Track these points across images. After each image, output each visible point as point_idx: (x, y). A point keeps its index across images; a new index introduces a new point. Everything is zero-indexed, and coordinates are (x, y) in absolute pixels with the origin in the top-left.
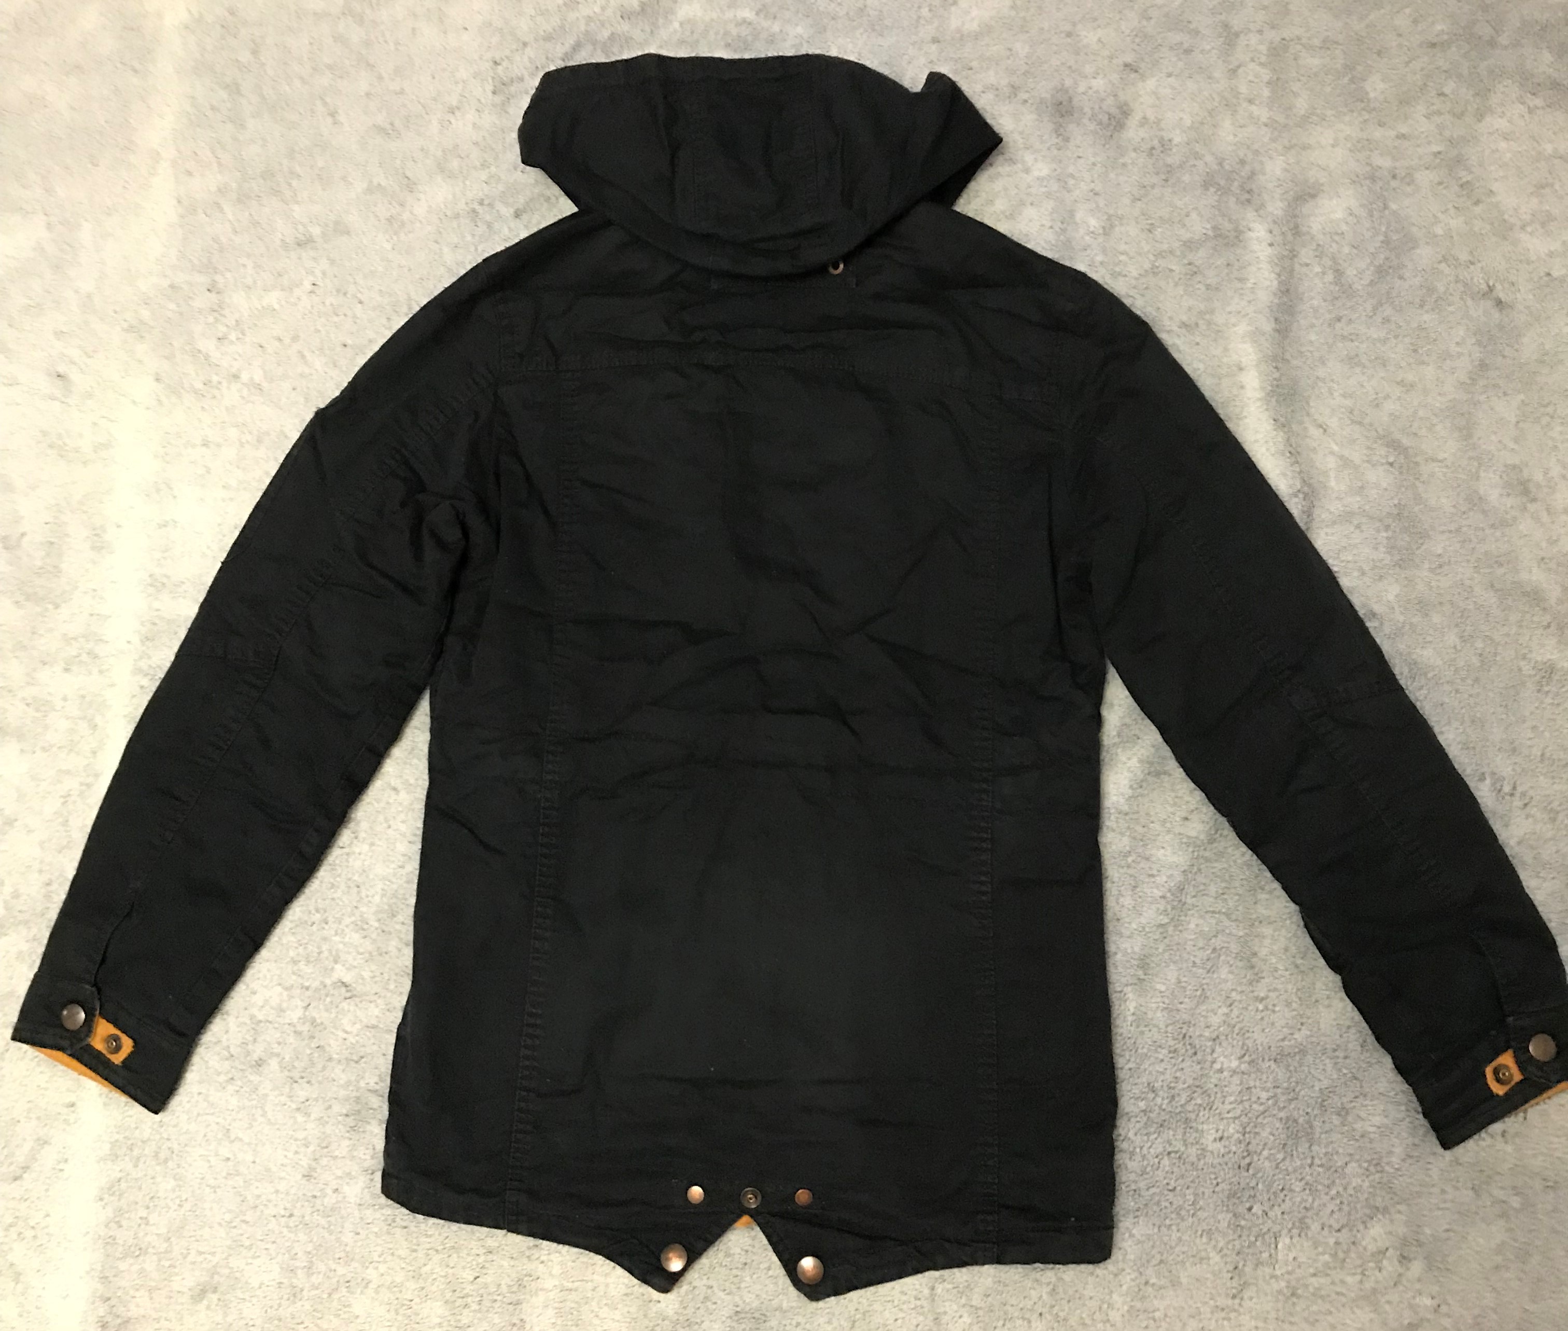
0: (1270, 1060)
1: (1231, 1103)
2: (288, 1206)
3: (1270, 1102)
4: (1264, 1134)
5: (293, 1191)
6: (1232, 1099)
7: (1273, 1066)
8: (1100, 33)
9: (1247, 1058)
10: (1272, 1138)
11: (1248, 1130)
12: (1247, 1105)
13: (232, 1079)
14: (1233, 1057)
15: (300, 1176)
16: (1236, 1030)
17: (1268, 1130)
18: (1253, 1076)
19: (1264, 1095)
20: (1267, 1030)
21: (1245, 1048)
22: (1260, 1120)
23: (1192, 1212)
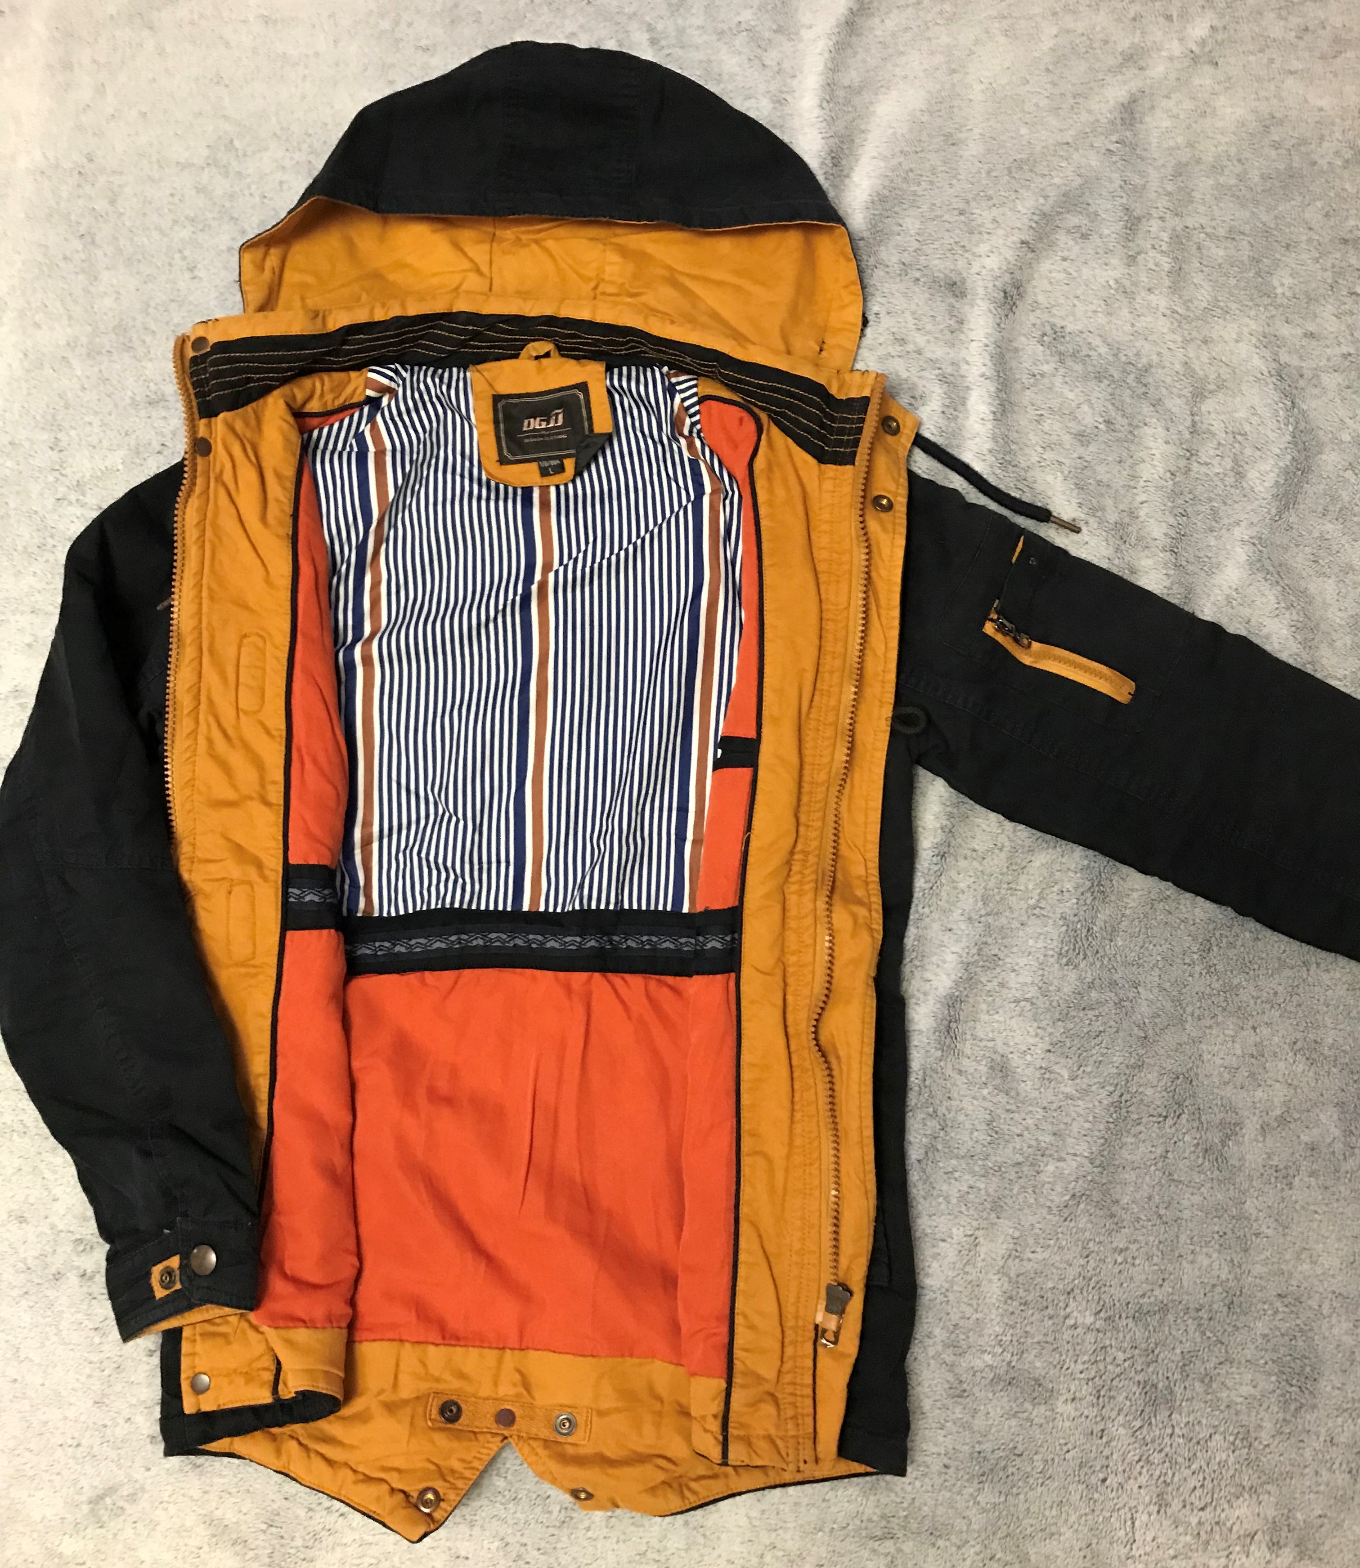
0: (1127, 1318)
1: (1084, 1363)
2: (76, 1435)
3: (1126, 1364)
4: (1121, 1398)
5: (82, 1419)
6: (1086, 1358)
7: (1131, 1324)
8: (995, 212)
9: (1102, 1314)
10: (1128, 1403)
11: (1102, 1393)
12: (1101, 1366)
13: (26, 1293)
14: (1087, 1313)
15: (91, 1402)
16: (1092, 1284)
17: (1124, 1394)
18: (1109, 1334)
19: (1121, 1356)
20: (1125, 1285)
21: (1101, 1303)
22: (1114, 1383)
23: (1040, 1481)
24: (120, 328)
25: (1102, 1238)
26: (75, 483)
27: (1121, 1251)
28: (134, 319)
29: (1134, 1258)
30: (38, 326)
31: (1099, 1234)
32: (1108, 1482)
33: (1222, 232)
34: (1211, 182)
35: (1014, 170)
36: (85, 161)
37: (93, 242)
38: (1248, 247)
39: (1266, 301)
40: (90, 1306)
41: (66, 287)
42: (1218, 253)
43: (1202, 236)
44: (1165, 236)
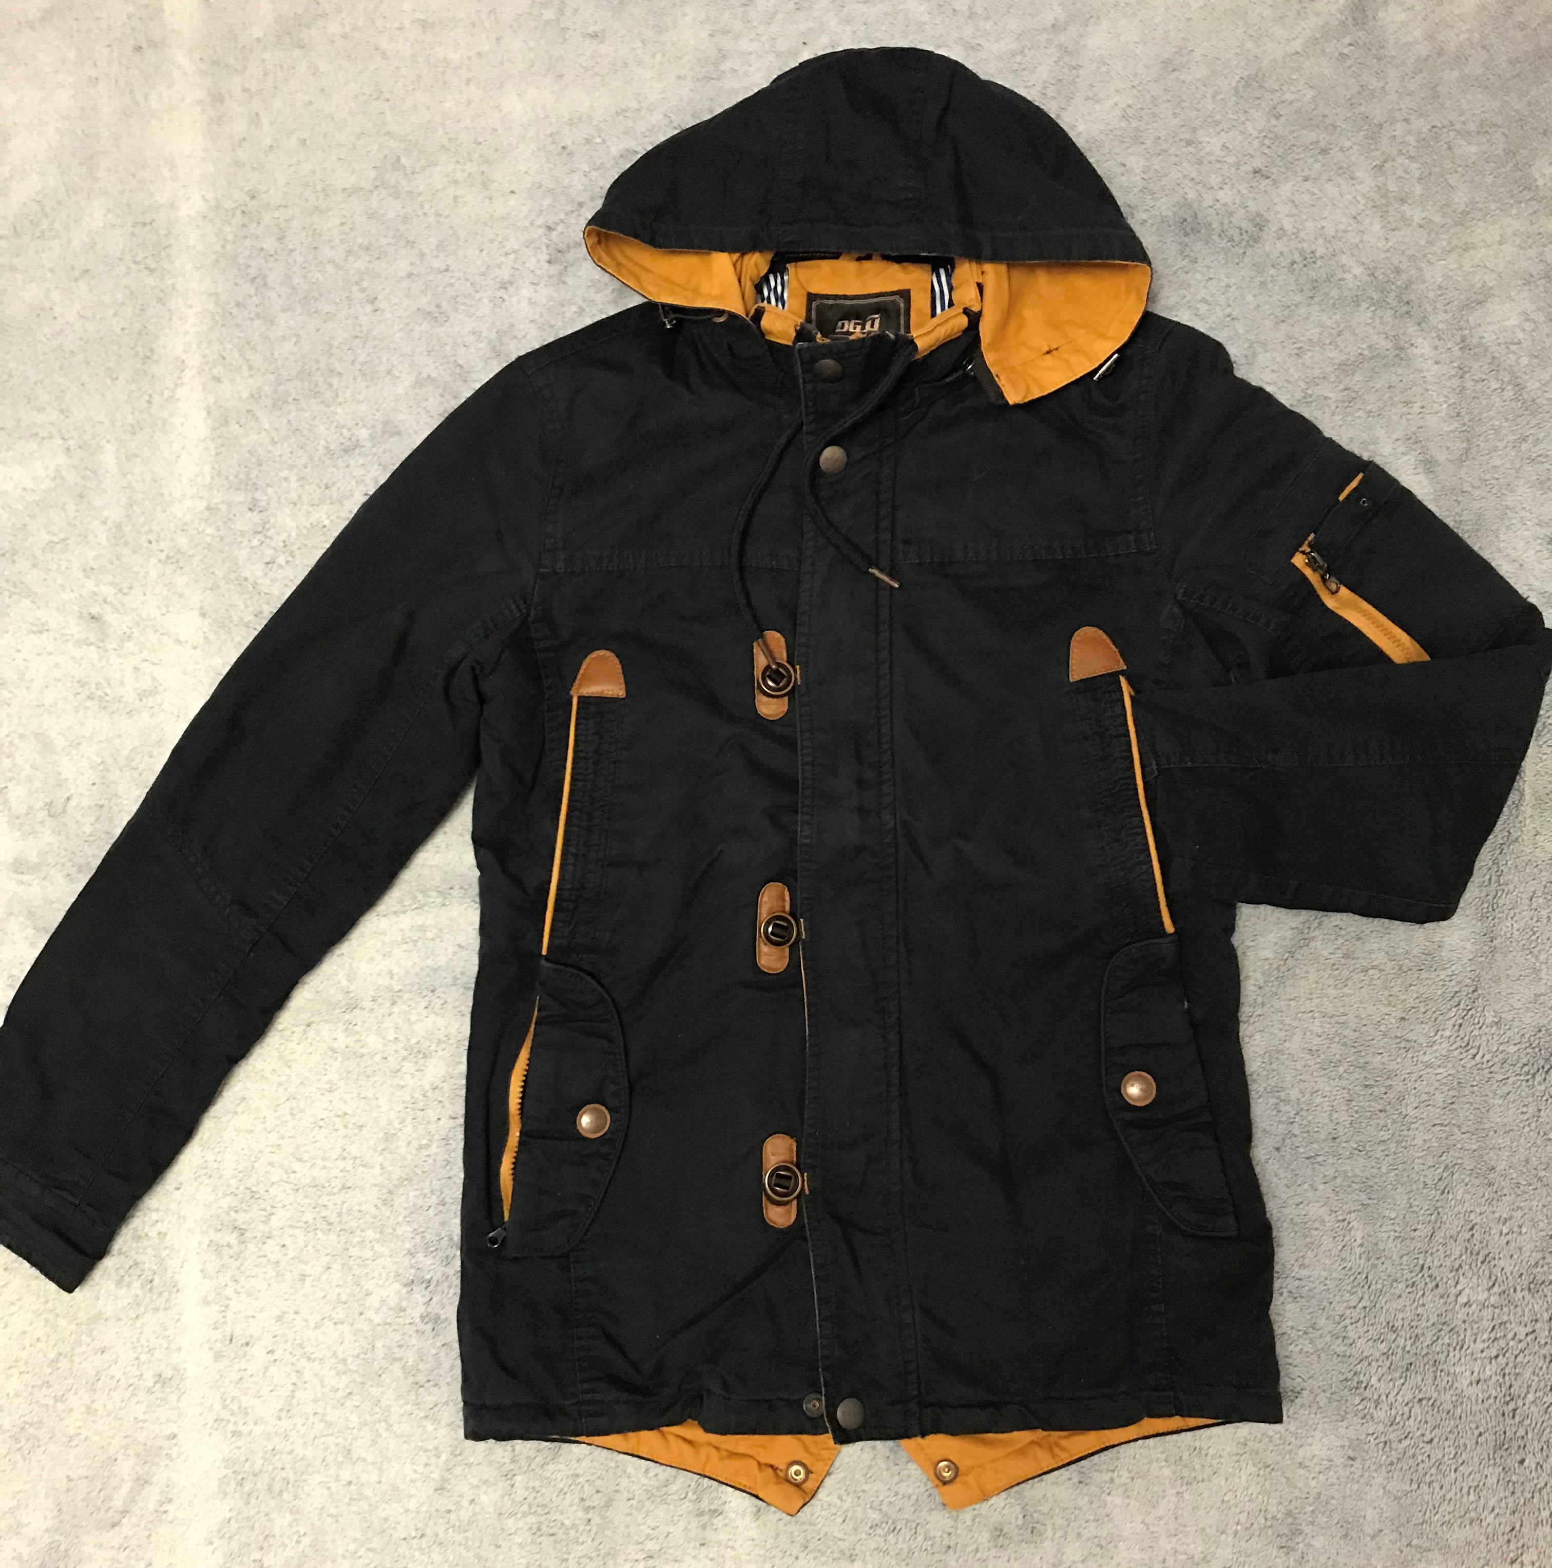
24: (304, 374)
25: (1483, 1209)
26: (282, 544)
27: (1506, 1220)
28: (318, 362)
29: (1520, 1227)
30: (218, 380)
31: (1479, 1205)
32: (1526, 1463)
33: (1472, 127)
34: (1455, 74)
35: (1241, 88)
36: (247, 199)
37: (265, 284)
38: (1503, 140)
39: (1528, 195)
40: (417, 1395)
41: (242, 335)
42: (1469, 150)
43: (1452, 134)
44: (1411, 140)
